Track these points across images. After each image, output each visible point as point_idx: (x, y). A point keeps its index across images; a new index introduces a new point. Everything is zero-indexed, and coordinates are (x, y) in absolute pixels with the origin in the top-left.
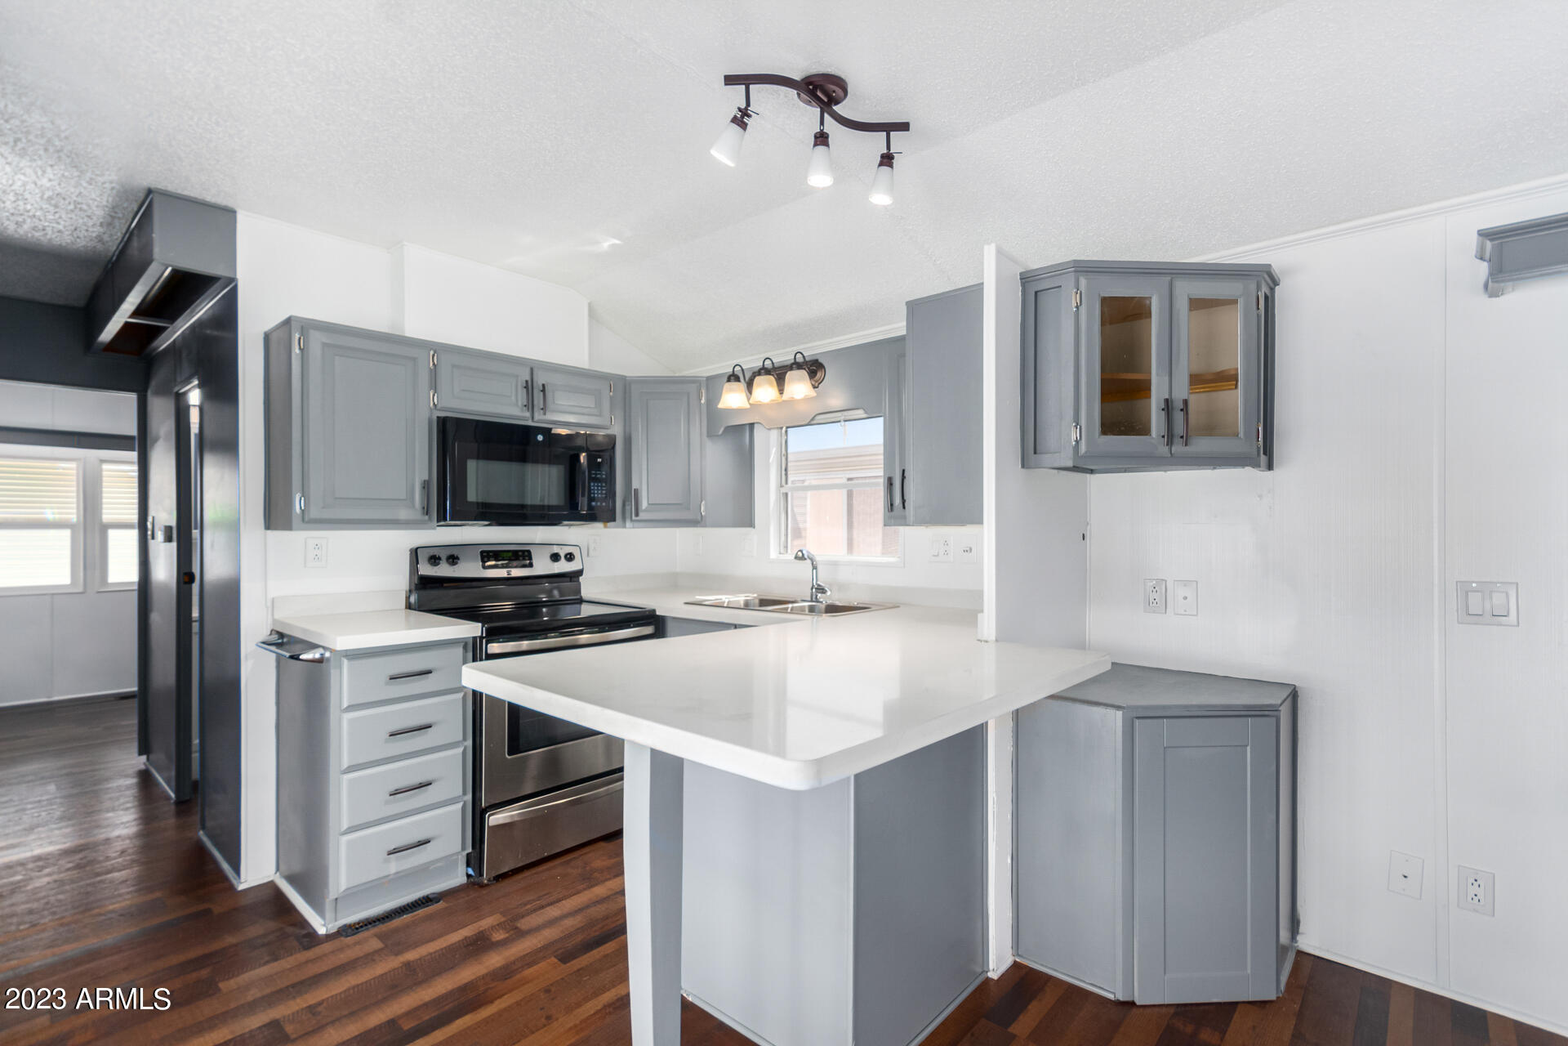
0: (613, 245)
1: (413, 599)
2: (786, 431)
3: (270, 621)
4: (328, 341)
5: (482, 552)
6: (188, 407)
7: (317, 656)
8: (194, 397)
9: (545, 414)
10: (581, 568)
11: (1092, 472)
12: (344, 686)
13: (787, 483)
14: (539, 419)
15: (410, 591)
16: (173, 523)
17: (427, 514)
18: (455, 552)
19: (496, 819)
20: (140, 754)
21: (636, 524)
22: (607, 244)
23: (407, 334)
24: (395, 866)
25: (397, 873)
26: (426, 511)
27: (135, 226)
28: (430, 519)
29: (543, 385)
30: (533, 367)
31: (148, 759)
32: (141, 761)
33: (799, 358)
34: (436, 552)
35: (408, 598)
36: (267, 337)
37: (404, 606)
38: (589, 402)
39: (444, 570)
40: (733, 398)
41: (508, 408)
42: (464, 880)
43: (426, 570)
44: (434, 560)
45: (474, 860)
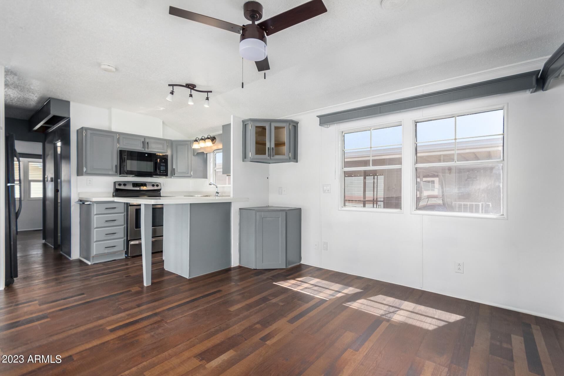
0: (163, 109)
1: (114, 194)
2: (216, 154)
3: (78, 198)
4: (91, 132)
5: (133, 183)
6: (57, 147)
7: (89, 203)
8: (59, 144)
9: (148, 149)
10: (160, 188)
11: (269, 163)
12: (95, 210)
13: (216, 167)
14: (147, 150)
15: (114, 192)
16: (53, 177)
17: (116, 173)
18: (125, 183)
19: (132, 243)
20: (43, 239)
21: (174, 177)
22: (162, 109)
23: (113, 130)
24: (107, 251)
25: (108, 253)
26: (116, 172)
27: (45, 104)
28: (117, 174)
29: (148, 142)
30: (145, 138)
31: (45, 241)
32: (44, 241)
33: (209, 136)
34: (120, 183)
35: (113, 194)
36: (77, 131)
37: (112, 196)
38: (161, 146)
39: (122, 187)
40: (196, 146)
41: (138, 147)
42: (125, 257)
43: (118, 187)
44: (120, 185)
45: (127, 253)
